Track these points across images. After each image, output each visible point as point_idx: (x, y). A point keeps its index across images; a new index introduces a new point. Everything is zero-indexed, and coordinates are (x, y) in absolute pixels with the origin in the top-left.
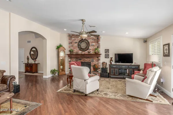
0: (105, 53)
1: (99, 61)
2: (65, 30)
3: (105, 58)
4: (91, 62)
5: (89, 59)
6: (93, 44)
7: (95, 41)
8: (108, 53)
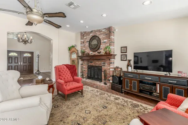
0: (121, 53)
1: (111, 64)
2: (67, 26)
3: (121, 60)
4: (102, 66)
5: (100, 62)
6: (105, 41)
7: (107, 36)
8: (126, 52)
